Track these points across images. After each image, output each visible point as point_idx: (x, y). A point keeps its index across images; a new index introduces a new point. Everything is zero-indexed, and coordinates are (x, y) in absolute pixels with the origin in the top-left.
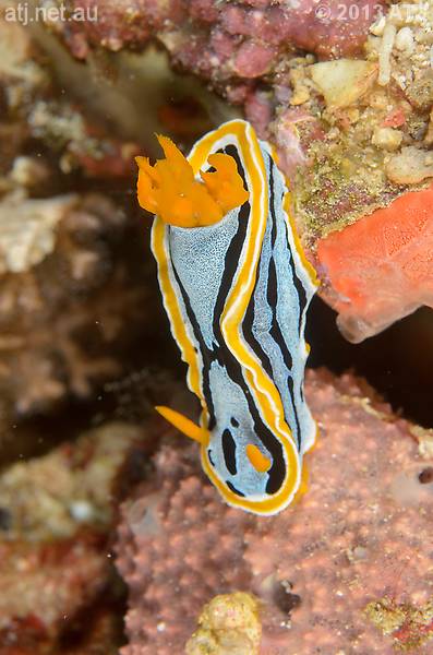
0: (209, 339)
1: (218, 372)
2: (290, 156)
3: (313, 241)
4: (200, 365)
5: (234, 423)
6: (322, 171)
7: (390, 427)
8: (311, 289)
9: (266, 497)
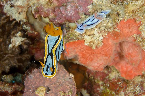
0: (50, 52)
1: (50, 56)
2: (64, 33)
3: (66, 43)
4: (47, 56)
5: (49, 64)
6: (69, 35)
7: (67, 72)
8: (63, 49)
9: (51, 75)
